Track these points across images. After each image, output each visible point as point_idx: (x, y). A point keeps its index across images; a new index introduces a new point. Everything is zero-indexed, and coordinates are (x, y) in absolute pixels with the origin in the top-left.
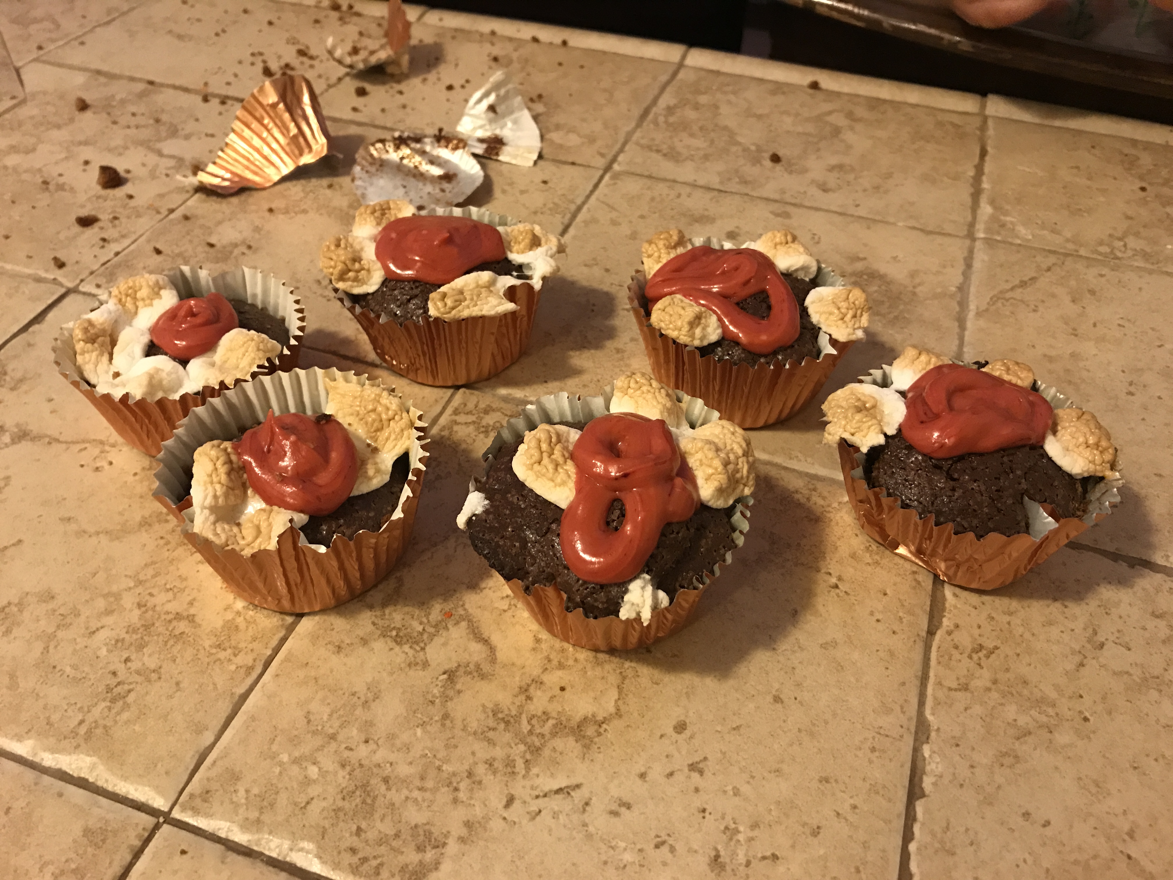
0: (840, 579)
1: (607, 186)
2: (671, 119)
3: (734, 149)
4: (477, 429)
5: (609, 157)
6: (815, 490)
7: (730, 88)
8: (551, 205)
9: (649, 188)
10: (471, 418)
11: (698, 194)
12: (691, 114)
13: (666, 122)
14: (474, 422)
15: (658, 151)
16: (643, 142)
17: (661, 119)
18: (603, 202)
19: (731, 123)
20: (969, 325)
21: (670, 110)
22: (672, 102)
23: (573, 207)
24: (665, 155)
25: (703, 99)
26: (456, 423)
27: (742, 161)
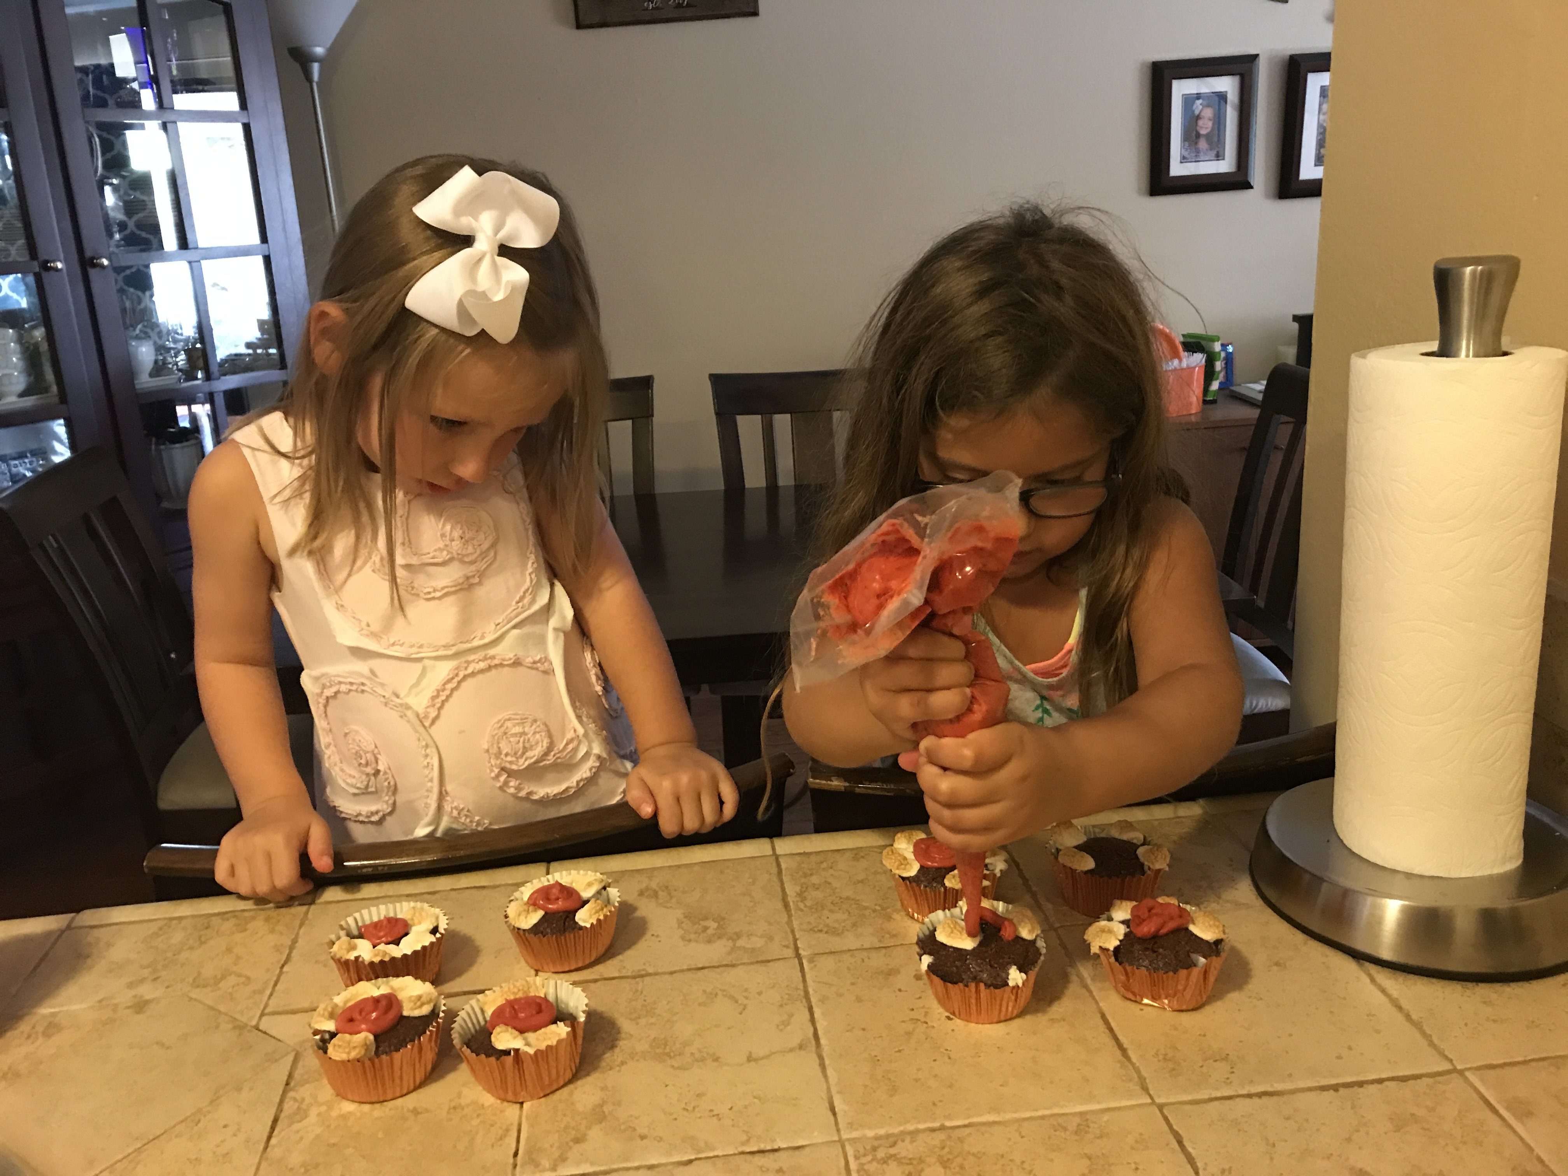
0: (1135, 1163)
1: (811, 969)
2: (809, 903)
3: (867, 912)
4: (878, 1163)
5: (792, 946)
6: (1087, 1120)
7: (824, 865)
8: (787, 996)
9: (840, 961)
10: (869, 1158)
11: (873, 954)
12: (818, 895)
13: (806, 906)
14: (872, 1160)
15: (821, 931)
16: (805, 927)
17: (801, 906)
18: (819, 982)
19: (848, 892)
20: (1092, 988)
21: (801, 895)
22: (798, 889)
23: (802, 993)
24: (826, 933)
25: (815, 880)
26: (863, 1164)
27: (880, 921)
